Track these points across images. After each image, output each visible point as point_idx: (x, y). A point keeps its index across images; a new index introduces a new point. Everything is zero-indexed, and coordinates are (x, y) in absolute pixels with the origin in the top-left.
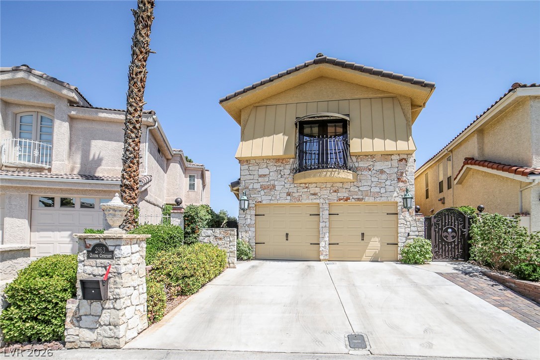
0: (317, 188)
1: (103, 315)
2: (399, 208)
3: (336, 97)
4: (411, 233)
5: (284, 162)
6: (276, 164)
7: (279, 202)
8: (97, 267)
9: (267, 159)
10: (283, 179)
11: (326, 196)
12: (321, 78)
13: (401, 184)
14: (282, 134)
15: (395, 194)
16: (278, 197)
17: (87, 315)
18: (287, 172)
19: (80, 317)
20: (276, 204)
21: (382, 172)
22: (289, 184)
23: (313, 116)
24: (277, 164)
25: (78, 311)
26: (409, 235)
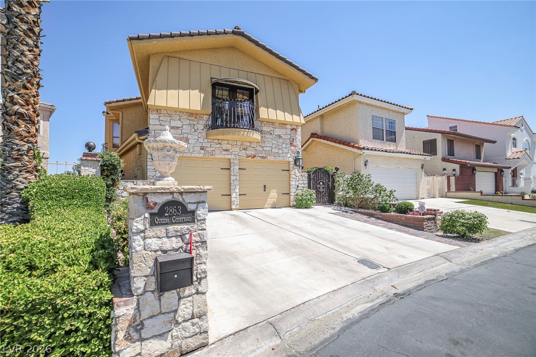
0: (228, 145)
1: (182, 307)
2: (292, 166)
3: (245, 68)
4: (299, 185)
5: (198, 117)
6: (189, 118)
7: (193, 155)
8: (168, 237)
9: (180, 112)
10: (196, 133)
11: (237, 153)
12: (232, 48)
13: (293, 148)
14: (198, 90)
15: (289, 155)
16: (191, 151)
17: (154, 316)
18: (201, 127)
19: (142, 323)
20: (189, 157)
21: (280, 137)
22: (202, 139)
23: (227, 80)
24: (191, 119)
25: (138, 314)
26: (298, 187)
